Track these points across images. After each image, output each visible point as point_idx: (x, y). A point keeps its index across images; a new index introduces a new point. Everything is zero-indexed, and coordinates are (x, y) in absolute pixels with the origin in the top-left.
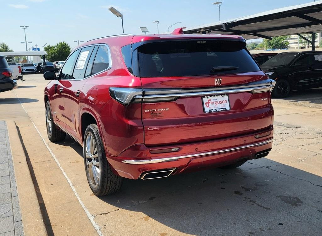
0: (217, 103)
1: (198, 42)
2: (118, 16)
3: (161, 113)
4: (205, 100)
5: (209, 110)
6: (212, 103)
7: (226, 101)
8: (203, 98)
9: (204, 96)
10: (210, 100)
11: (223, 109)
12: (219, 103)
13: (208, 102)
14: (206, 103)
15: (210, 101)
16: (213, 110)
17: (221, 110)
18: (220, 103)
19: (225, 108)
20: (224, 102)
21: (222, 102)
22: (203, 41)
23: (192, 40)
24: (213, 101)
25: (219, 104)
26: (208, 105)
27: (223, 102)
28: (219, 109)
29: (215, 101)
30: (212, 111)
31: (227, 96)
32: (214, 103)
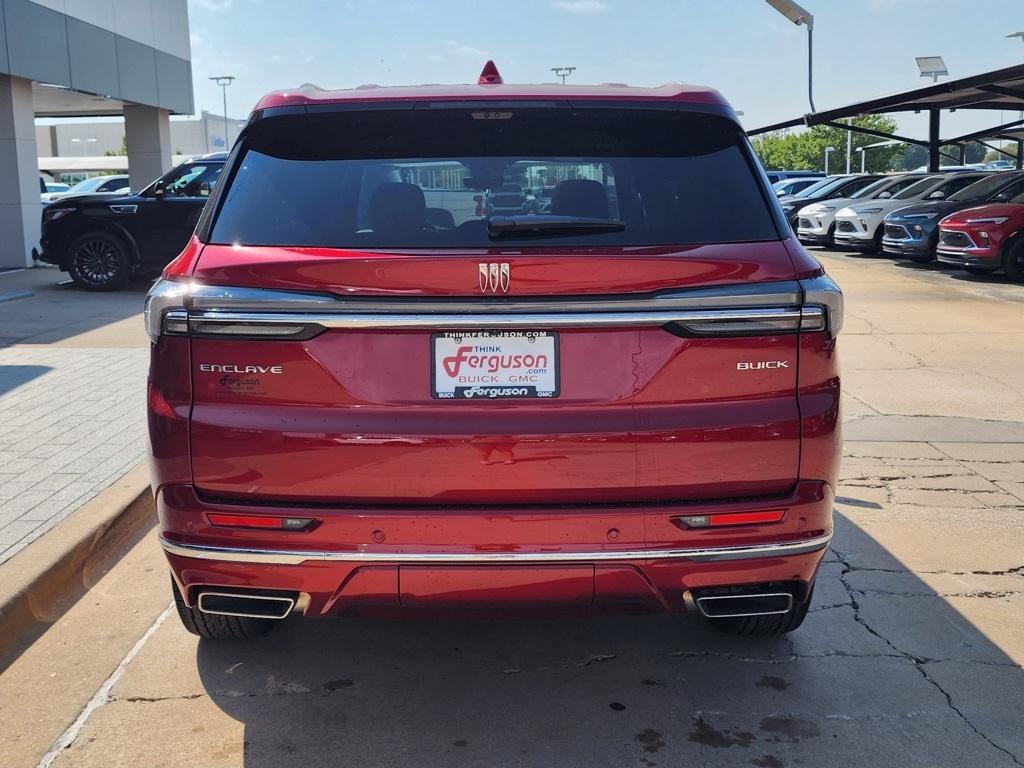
0: (497, 364)
1: (477, 116)
2: (796, 23)
3: (255, 380)
4: (445, 347)
5: (456, 388)
6: (477, 362)
7: (542, 361)
8: (437, 339)
9: (440, 332)
10: (469, 349)
11: (519, 388)
12: (506, 363)
13: (455, 355)
14: (446, 361)
15: (464, 354)
16: (472, 392)
17: (508, 392)
18: (514, 363)
19: (532, 389)
20: (532, 361)
21: (521, 360)
22: (498, 110)
23: (433, 106)
24: (480, 355)
25: (508, 366)
26: (453, 370)
27: (529, 362)
28: (502, 388)
29: (490, 354)
30: (466, 393)
31: (552, 339)
32: (486, 361)
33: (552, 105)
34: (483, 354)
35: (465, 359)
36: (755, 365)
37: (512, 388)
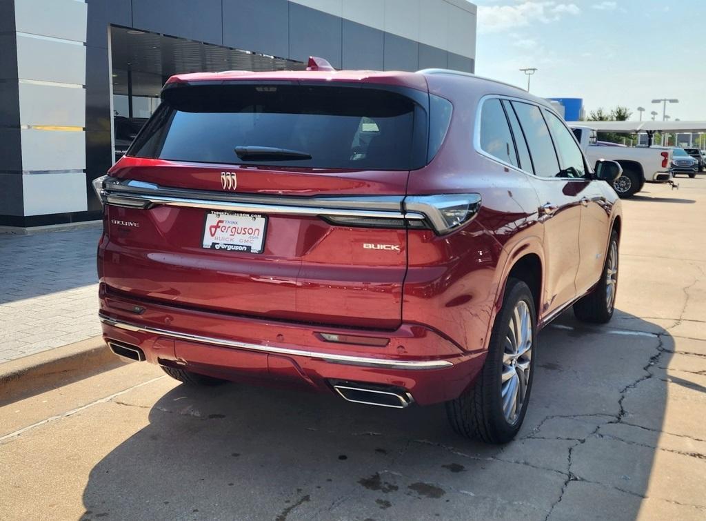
0: (235, 231)
1: (259, 89)
4: (211, 220)
5: (213, 243)
6: (225, 229)
7: (257, 231)
8: (208, 216)
9: (210, 210)
10: (222, 221)
11: (242, 246)
12: (239, 231)
13: (215, 224)
14: (211, 227)
15: (220, 224)
16: (220, 246)
17: (237, 248)
18: (243, 232)
19: (249, 248)
20: (252, 232)
21: (246, 230)
24: (227, 225)
25: (240, 233)
26: (213, 233)
27: (250, 231)
28: (234, 245)
29: (233, 226)
30: (216, 246)
31: (264, 219)
32: (230, 229)
33: (290, 83)
34: (230, 225)
35: (219, 227)
36: (376, 246)
37: (239, 246)
